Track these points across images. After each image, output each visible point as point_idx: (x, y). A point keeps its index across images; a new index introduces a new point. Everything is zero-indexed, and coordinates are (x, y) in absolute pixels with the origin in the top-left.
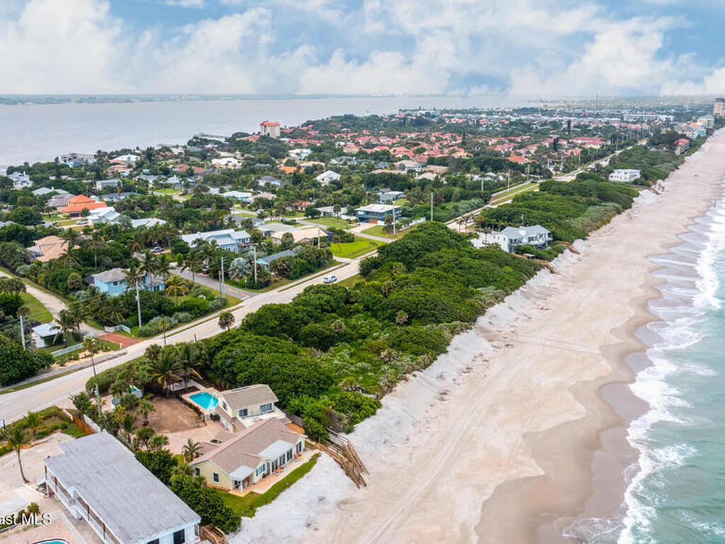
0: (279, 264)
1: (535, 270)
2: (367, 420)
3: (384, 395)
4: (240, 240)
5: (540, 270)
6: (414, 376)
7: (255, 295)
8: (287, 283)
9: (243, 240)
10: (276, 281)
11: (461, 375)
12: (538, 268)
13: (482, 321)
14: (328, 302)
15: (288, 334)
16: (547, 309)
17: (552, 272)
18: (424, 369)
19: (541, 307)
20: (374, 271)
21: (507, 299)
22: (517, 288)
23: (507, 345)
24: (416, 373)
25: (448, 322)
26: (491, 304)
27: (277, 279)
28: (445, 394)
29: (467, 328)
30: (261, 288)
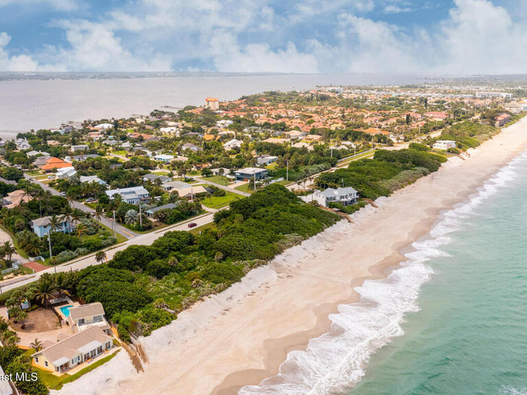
0: (159, 214)
1: (335, 220)
2: (162, 327)
3: (182, 311)
4: (141, 195)
5: (340, 220)
6: (210, 298)
7: (138, 236)
8: (164, 227)
9: (144, 195)
10: (156, 226)
11: (245, 297)
12: (338, 219)
13: (278, 258)
14: (175, 244)
15: (140, 266)
16: (331, 250)
17: (349, 222)
18: (219, 293)
19: (327, 248)
20: (223, 220)
21: (304, 243)
22: (315, 234)
23: (288, 276)
24: (212, 296)
25: (250, 260)
26: (290, 246)
27: (158, 224)
28: (228, 310)
29: (263, 264)
30: (145, 230)
